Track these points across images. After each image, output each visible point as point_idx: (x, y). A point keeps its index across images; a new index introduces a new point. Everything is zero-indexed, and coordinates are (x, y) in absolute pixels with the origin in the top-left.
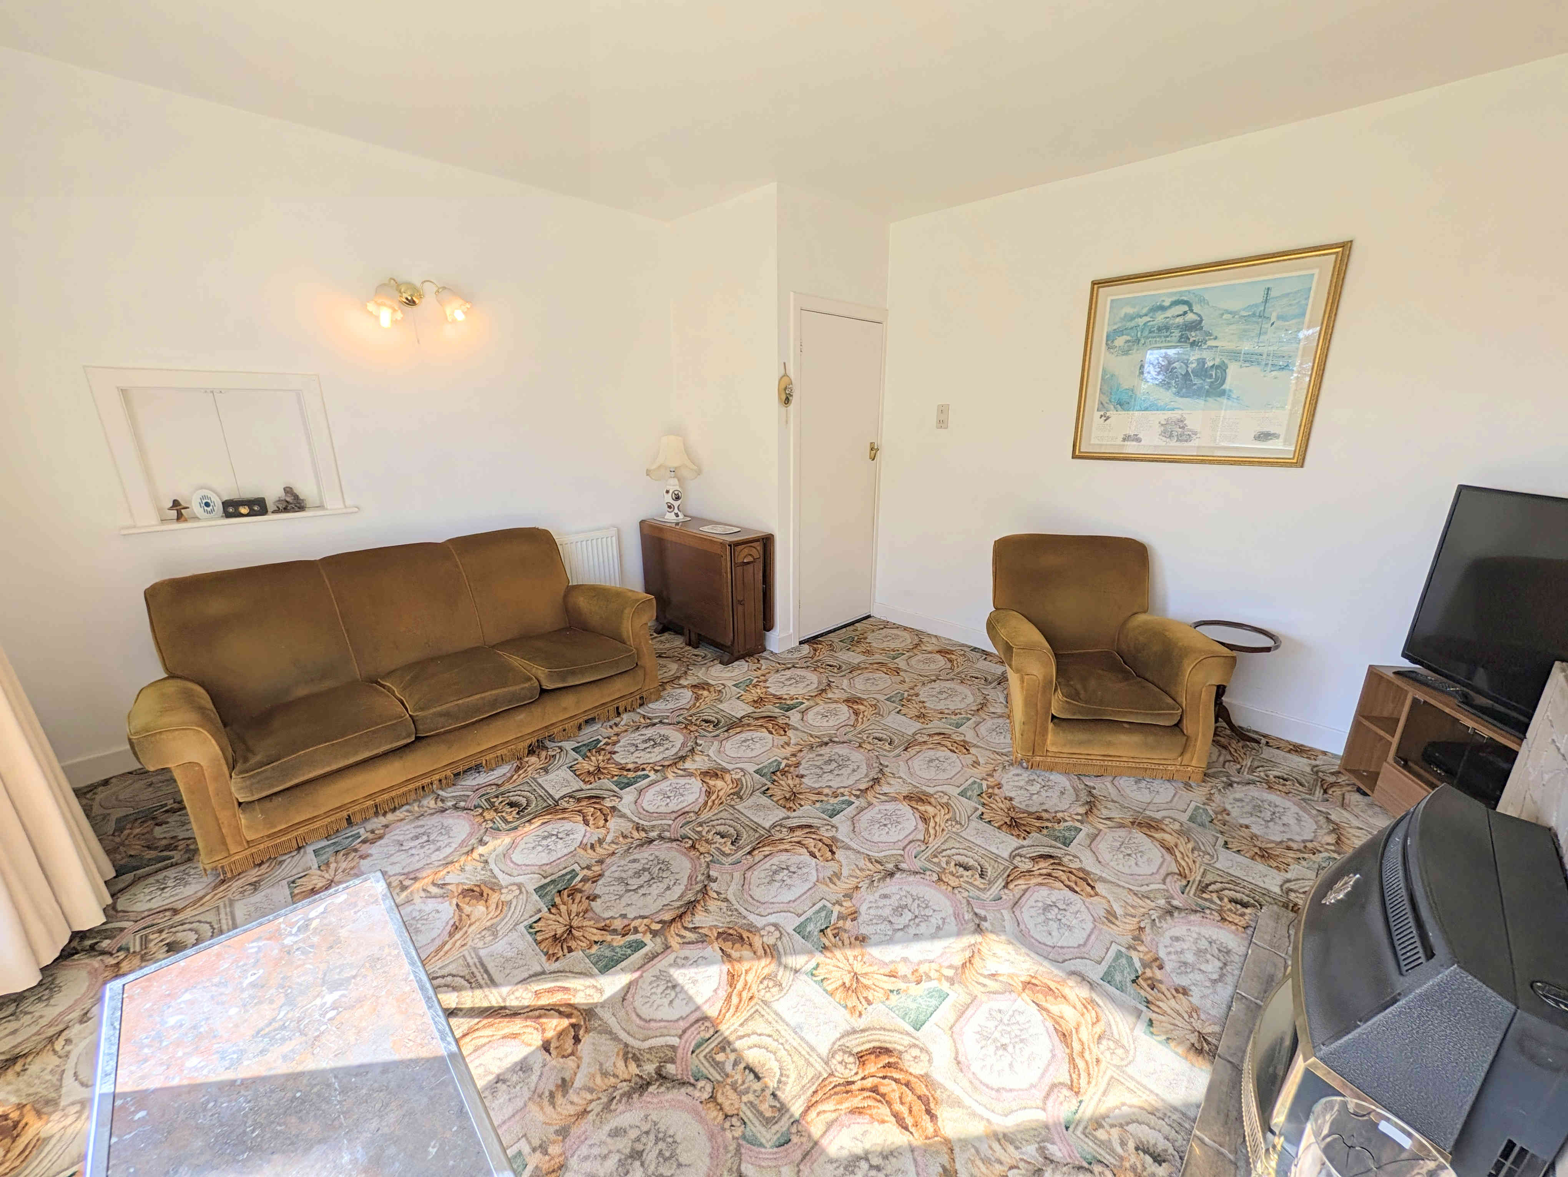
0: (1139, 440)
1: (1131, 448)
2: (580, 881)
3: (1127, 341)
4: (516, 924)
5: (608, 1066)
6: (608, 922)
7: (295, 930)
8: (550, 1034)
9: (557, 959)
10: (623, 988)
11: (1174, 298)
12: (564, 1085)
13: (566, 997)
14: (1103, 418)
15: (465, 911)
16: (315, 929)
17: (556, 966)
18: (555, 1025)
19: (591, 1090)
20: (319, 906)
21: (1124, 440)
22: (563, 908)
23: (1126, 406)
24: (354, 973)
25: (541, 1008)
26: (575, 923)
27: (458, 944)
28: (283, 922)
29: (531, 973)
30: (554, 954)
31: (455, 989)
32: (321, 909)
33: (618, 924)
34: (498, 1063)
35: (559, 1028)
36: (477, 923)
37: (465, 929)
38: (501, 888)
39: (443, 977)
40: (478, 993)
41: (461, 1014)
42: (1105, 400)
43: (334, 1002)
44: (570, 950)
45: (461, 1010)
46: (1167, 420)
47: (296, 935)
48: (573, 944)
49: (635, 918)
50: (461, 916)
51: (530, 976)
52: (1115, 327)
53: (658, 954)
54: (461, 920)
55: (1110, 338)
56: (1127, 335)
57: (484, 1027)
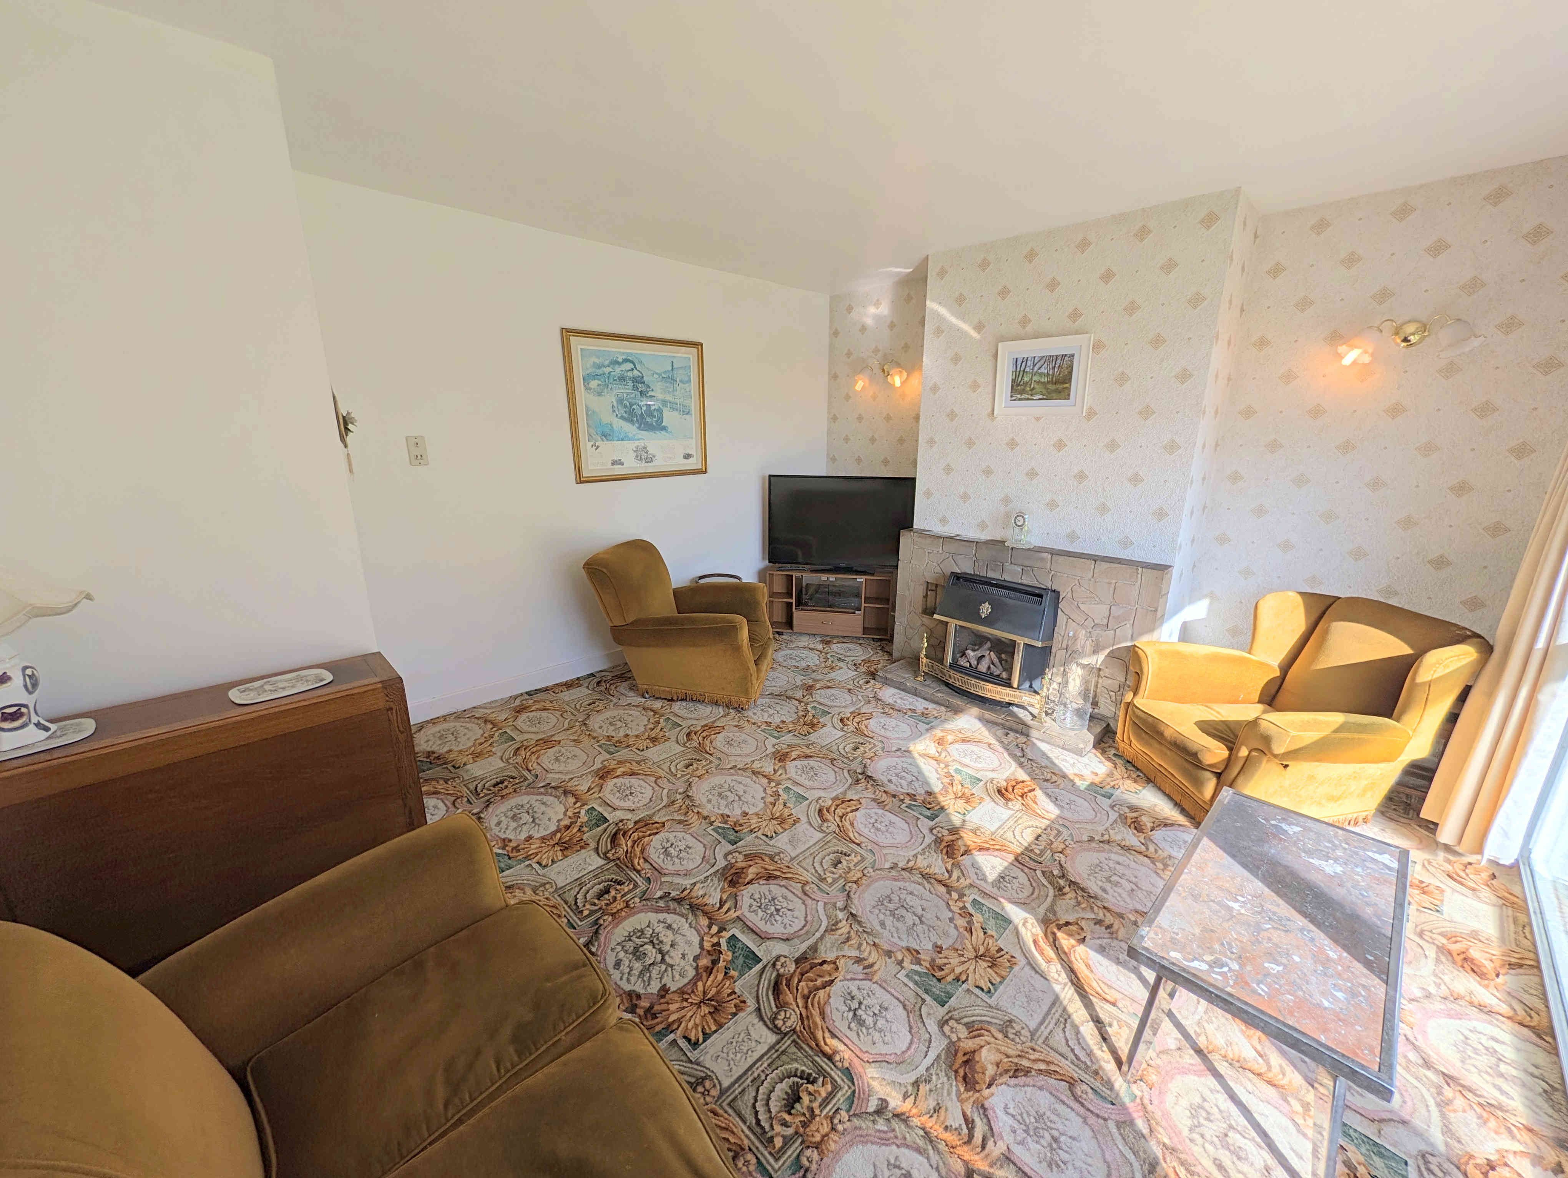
0: (622, 464)
1: (618, 470)
2: (921, 965)
3: (599, 385)
4: (990, 1007)
5: (1073, 902)
6: (961, 930)
7: (1225, 969)
8: (1073, 942)
9: (1012, 957)
10: (1018, 906)
11: (624, 357)
12: (1099, 922)
13: (1041, 940)
14: (594, 448)
15: (993, 1073)
16: (1212, 954)
17: (1018, 954)
18: (1065, 941)
19: (1092, 908)
20: (1197, 969)
21: (613, 464)
22: (958, 970)
23: (608, 437)
24: (1211, 903)
25: (1058, 955)
26: (972, 955)
27: (1036, 1056)
28: (1229, 985)
29: (1033, 973)
30: (1009, 961)
31: (1078, 1032)
32: (1196, 964)
33: (961, 922)
34: (1109, 968)
35: (1066, 937)
36: (1003, 1049)
37: (1016, 1060)
38: (952, 1043)
39: (1072, 1050)
40: (1070, 1010)
41: (1094, 1014)
42: (593, 432)
43: (1235, 902)
44: (1000, 950)
45: (1091, 1016)
46: (637, 447)
47: (1227, 965)
48: (993, 950)
49: (950, 910)
50: (1001, 1075)
51: (1037, 972)
52: (588, 372)
53: (979, 890)
54: (1007, 1071)
55: (586, 379)
56: (599, 380)
57: (1093, 989)
